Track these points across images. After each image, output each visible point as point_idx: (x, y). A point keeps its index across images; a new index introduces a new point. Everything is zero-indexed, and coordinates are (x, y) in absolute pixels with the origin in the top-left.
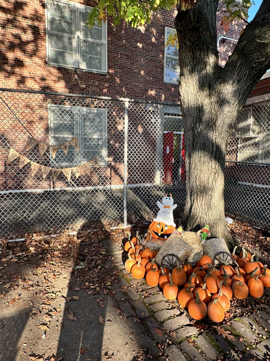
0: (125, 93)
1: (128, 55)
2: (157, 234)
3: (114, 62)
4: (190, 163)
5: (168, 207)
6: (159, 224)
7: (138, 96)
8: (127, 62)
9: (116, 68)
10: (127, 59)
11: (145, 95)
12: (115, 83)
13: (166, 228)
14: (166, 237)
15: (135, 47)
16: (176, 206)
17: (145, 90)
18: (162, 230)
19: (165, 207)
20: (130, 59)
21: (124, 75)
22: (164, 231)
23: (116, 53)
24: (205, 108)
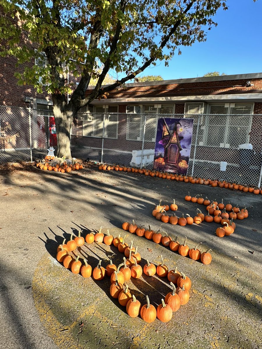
0: (10, 89)
1: (11, 65)
2: (48, 160)
3: (1, 68)
4: (58, 136)
5: (52, 151)
6: (49, 157)
7: (19, 92)
8: (10, 69)
9: (4, 73)
10: (11, 67)
11: (24, 91)
12: (3, 82)
13: (52, 158)
14: (51, 161)
15: (15, 60)
16: (54, 150)
17: (24, 88)
18: (50, 159)
19: (51, 151)
20: (12, 67)
21: (9, 77)
22: (51, 159)
23: (3, 63)
24: (62, 118)
